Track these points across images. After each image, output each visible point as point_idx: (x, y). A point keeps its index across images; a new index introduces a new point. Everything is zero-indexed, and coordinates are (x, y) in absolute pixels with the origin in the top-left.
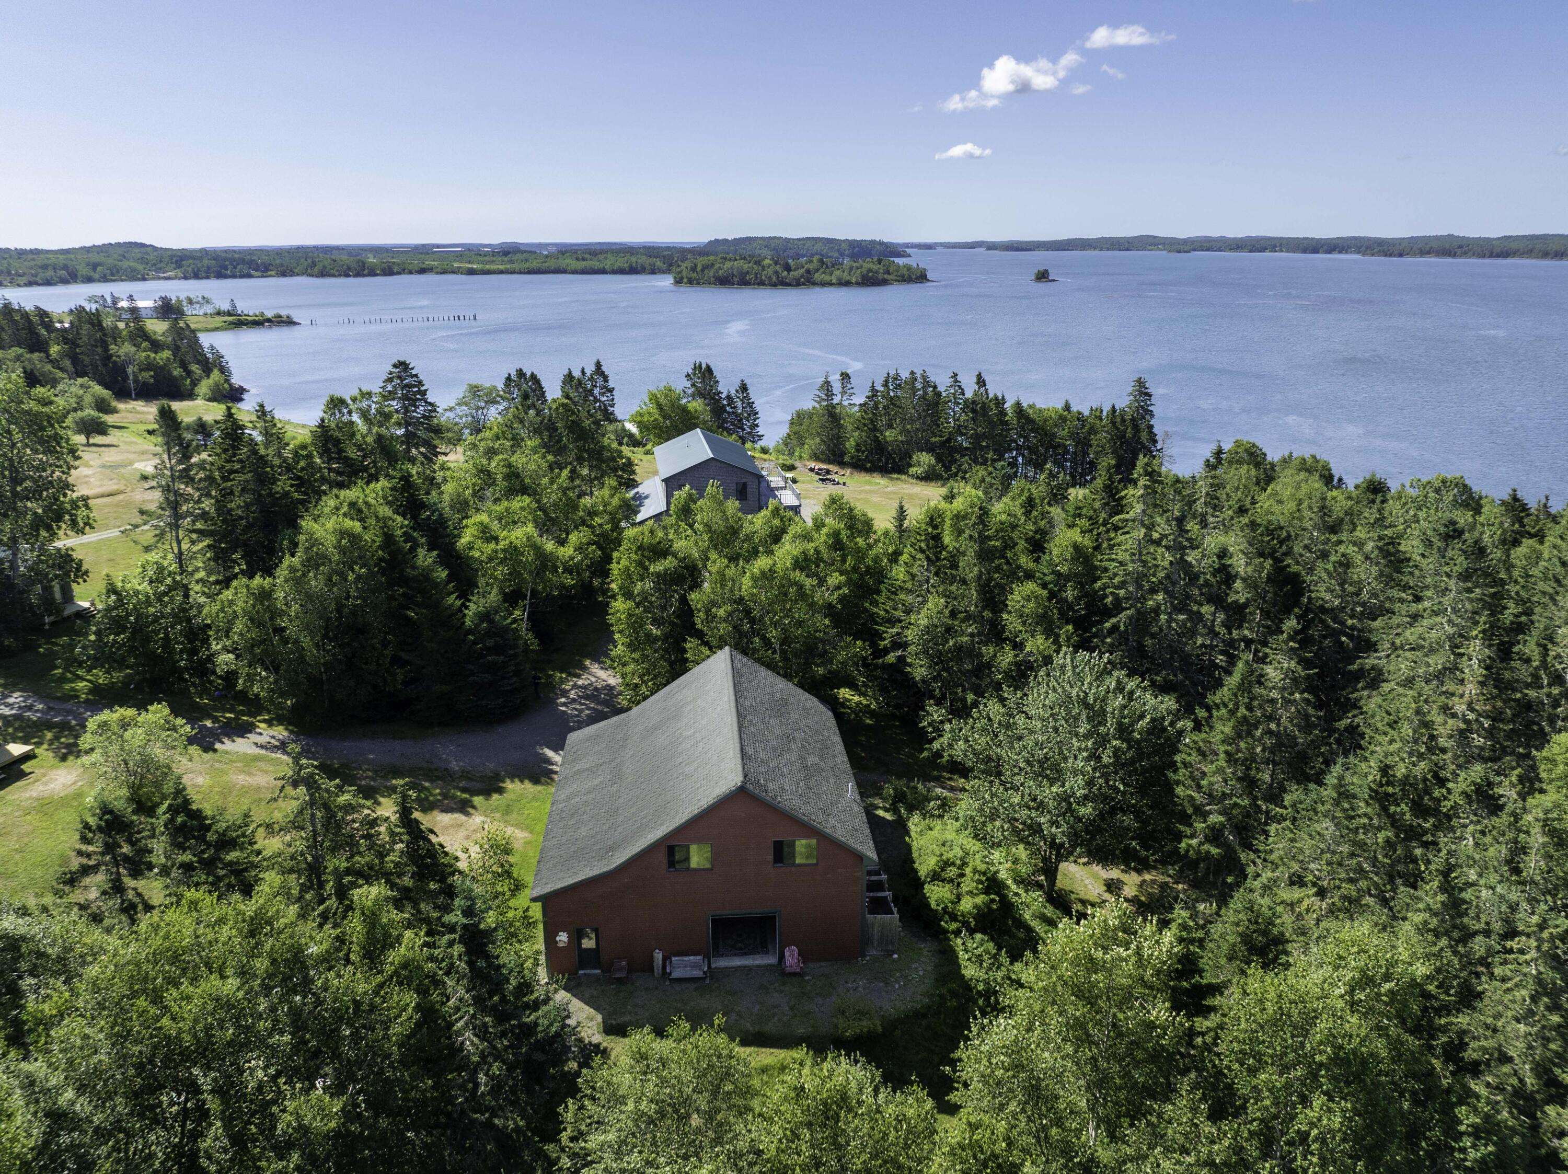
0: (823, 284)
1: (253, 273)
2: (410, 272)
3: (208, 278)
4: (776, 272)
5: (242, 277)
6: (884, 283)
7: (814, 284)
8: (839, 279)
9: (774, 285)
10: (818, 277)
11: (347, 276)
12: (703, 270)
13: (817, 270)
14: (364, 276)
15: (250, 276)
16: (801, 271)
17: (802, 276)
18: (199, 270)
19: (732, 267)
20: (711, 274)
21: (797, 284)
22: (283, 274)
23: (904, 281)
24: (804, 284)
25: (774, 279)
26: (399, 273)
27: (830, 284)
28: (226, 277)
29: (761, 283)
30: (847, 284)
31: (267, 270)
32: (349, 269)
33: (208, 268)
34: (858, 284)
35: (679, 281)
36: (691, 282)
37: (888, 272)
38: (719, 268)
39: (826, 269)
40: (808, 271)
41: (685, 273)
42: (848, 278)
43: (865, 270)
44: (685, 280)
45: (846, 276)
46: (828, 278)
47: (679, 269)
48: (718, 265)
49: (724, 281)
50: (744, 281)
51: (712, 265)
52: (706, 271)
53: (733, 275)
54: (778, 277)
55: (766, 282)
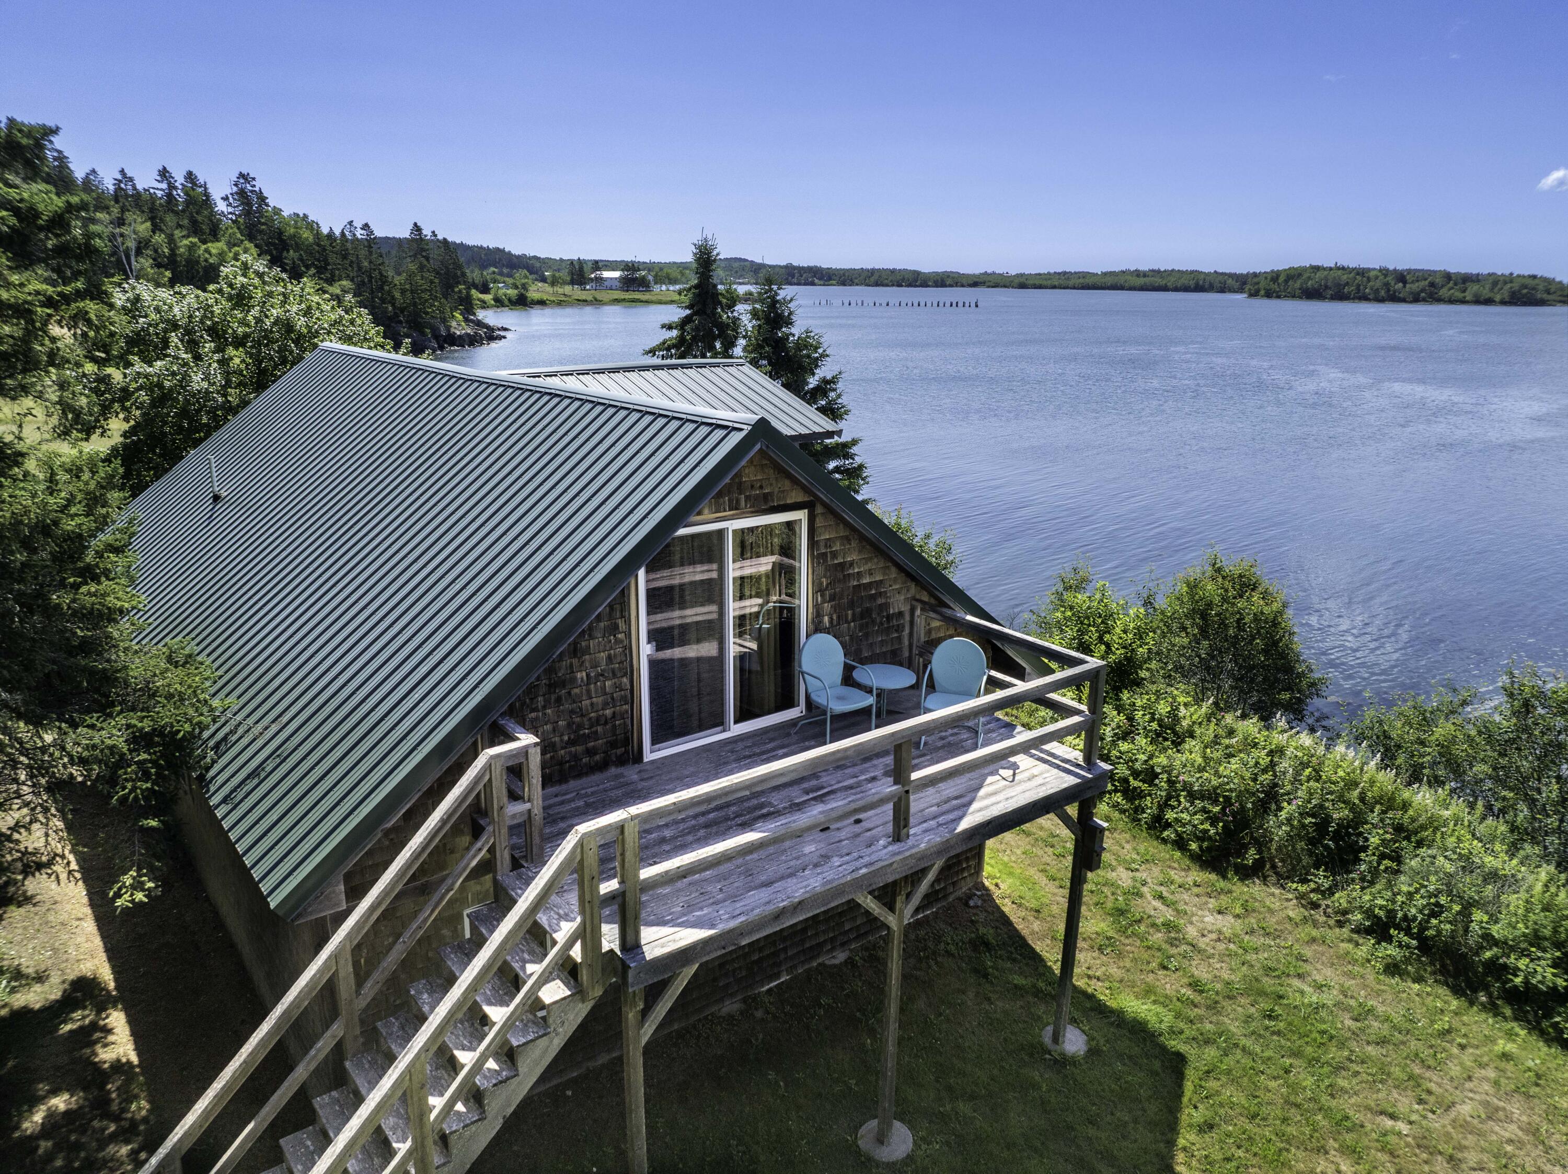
0: (1451, 301)
2: (963, 286)
4: (1387, 285)
5: (806, 284)
6: (1541, 303)
7: (1440, 300)
8: (1476, 295)
9: (1381, 300)
10: (1444, 293)
11: (900, 285)
12: (1286, 281)
13: (1443, 286)
14: (916, 286)
15: (813, 284)
16: (1423, 283)
17: (1423, 290)
19: (1326, 278)
20: (1298, 285)
21: (1416, 299)
22: (843, 284)
24: (1424, 300)
25: (1383, 293)
26: (951, 286)
27: (1463, 302)
29: (1364, 298)
30: (1488, 302)
31: (830, 279)
32: (903, 280)
34: (1503, 303)
35: (1254, 294)
36: (1269, 295)
37: (1548, 292)
38: (1309, 278)
39: (1456, 284)
40: (1432, 285)
41: (1261, 285)
42: (1491, 295)
43: (1516, 286)
44: (1262, 292)
45: (1486, 293)
46: (1459, 295)
47: (1256, 280)
48: (1306, 275)
49: (1312, 294)
50: (1340, 295)
51: (1300, 275)
52: (1290, 283)
53: (1326, 287)
54: (1389, 290)
55: (1371, 297)
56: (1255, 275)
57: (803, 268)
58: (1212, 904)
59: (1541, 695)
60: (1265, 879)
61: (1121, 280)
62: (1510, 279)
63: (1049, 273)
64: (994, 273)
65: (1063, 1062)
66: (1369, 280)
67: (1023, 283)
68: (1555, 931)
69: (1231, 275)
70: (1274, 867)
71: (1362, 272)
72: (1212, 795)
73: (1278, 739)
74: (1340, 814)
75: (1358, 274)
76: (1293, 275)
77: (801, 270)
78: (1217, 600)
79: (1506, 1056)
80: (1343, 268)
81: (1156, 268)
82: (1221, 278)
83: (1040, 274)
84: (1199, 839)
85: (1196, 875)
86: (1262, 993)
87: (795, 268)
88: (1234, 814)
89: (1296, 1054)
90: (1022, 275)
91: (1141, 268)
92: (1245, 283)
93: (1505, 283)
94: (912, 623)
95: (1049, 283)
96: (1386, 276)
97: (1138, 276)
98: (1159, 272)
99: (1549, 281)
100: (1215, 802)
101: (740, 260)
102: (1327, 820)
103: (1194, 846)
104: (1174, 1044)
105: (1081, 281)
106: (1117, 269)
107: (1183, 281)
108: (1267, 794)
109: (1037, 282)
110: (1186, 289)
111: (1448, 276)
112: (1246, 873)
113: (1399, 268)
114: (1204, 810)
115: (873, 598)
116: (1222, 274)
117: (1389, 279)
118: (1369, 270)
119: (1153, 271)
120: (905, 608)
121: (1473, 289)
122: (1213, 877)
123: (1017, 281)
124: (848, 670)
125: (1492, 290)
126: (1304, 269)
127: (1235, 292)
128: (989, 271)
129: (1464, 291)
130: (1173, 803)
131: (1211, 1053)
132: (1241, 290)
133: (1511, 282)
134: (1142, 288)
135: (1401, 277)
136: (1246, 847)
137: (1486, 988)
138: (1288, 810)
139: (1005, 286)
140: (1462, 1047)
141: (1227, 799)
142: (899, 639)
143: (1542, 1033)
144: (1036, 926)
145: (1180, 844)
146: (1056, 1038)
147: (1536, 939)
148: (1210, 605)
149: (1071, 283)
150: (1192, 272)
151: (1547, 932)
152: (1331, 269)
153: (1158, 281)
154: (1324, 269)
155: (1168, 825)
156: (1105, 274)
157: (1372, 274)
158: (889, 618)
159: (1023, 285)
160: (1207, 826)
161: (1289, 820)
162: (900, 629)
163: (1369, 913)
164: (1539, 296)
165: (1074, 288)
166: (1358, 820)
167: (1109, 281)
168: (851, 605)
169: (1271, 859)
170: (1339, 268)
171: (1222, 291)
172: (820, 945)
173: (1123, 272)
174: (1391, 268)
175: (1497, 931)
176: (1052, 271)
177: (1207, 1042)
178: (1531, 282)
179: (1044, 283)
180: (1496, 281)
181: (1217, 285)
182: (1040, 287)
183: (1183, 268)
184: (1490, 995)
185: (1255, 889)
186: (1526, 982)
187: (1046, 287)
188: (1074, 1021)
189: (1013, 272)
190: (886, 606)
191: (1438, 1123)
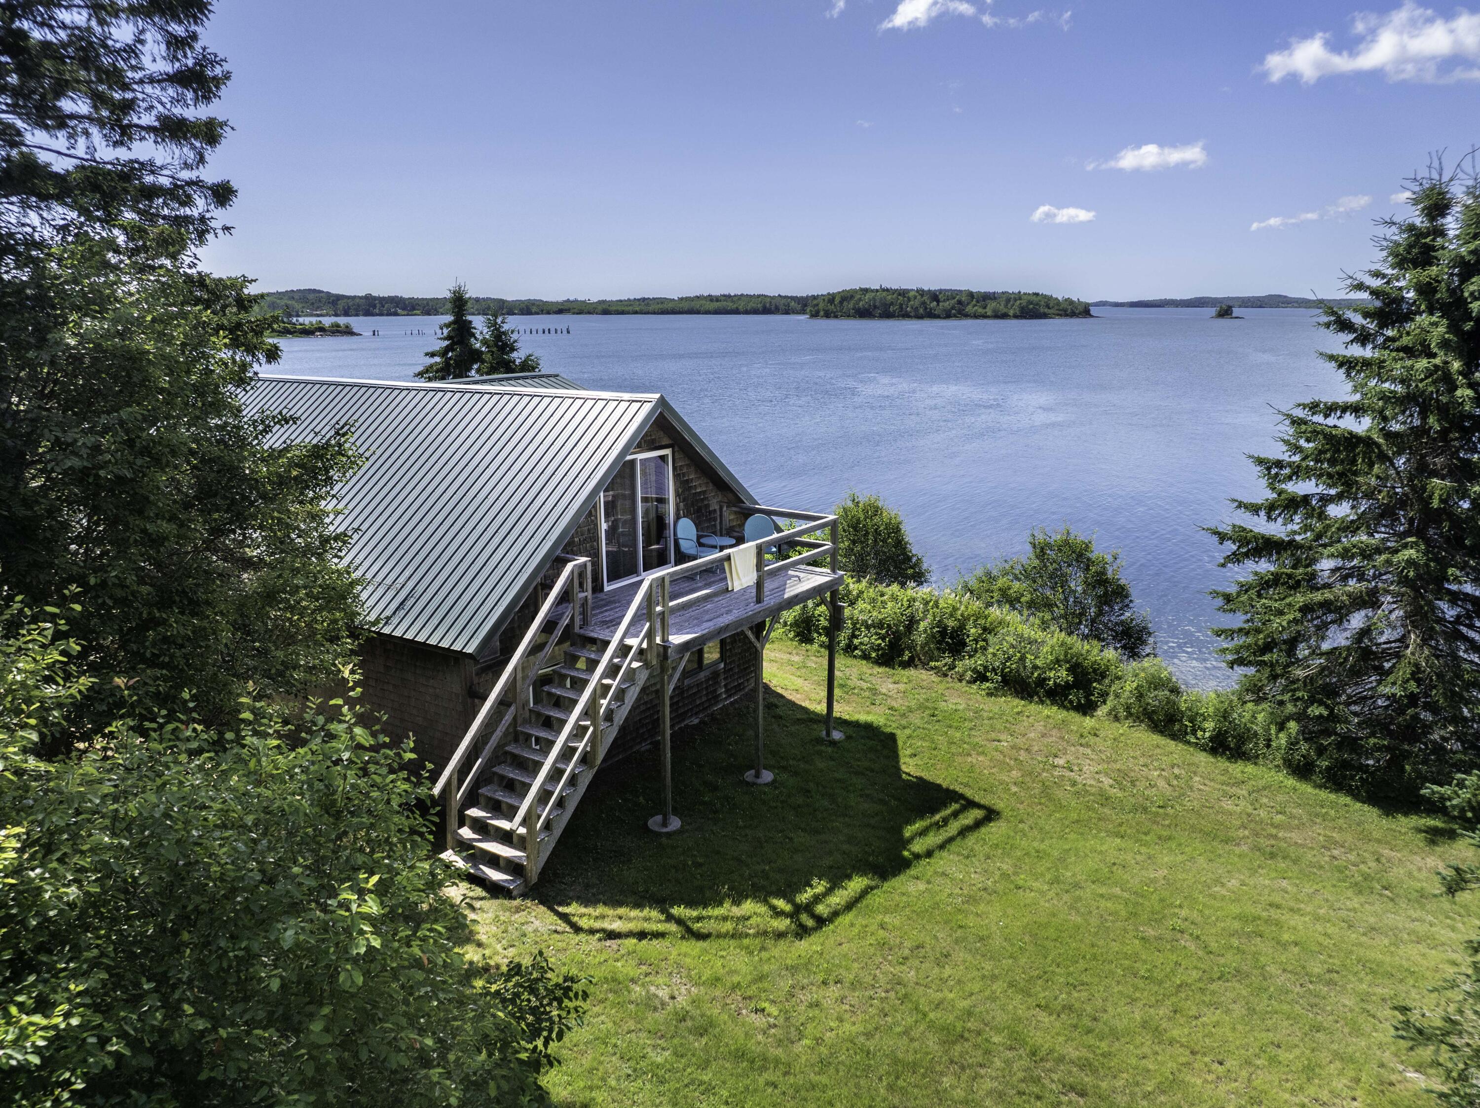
0: (976, 316)
1: (399, 311)
3: (357, 315)
4: (924, 303)
5: (389, 314)
6: (1044, 316)
7: (967, 316)
8: (994, 311)
9: (920, 317)
10: (969, 309)
12: (841, 303)
13: (968, 304)
15: (396, 314)
16: (953, 302)
17: (953, 308)
18: (349, 308)
19: (874, 299)
20: (851, 306)
21: (948, 316)
22: (428, 313)
23: (1066, 315)
24: (955, 316)
25: (921, 311)
27: (985, 317)
28: (373, 315)
29: (906, 316)
30: (1004, 316)
31: (413, 309)
32: (489, 308)
33: (359, 305)
34: (1016, 317)
35: (815, 315)
36: (828, 315)
37: (1048, 307)
38: (860, 300)
39: (978, 302)
40: (960, 302)
41: (821, 306)
42: (1005, 310)
43: (1024, 303)
44: (822, 313)
45: (1002, 309)
46: (981, 310)
47: (815, 302)
48: (858, 297)
49: (864, 313)
50: (887, 313)
51: (852, 297)
52: (845, 303)
53: (875, 307)
54: (926, 308)
55: (912, 314)
56: (814, 297)
57: (384, 298)
58: (890, 680)
59: (1049, 546)
60: (916, 666)
61: (696, 305)
62: (1019, 296)
63: (629, 300)
64: (576, 301)
65: (833, 743)
66: (909, 299)
67: (606, 309)
68: (1066, 656)
69: (793, 298)
70: (920, 659)
71: (903, 293)
72: (880, 625)
73: (910, 592)
74: (951, 623)
75: (900, 294)
76: (847, 296)
77: (383, 300)
78: (862, 517)
79: (1048, 717)
80: (887, 290)
81: (726, 293)
82: (783, 301)
83: (621, 301)
84: (875, 650)
85: (878, 670)
86: (927, 708)
87: (375, 298)
88: (893, 633)
89: (950, 727)
90: (604, 302)
91: (713, 294)
92: (806, 305)
93: (1015, 300)
94: (721, 516)
95: (630, 308)
96: (922, 296)
97: (711, 300)
98: (729, 296)
99: (1049, 298)
100: (882, 628)
101: (314, 291)
102: (945, 628)
103: (874, 655)
104: (888, 730)
105: (660, 306)
106: (692, 294)
107: (751, 305)
108: (910, 621)
109: (620, 308)
110: (755, 312)
111: (971, 295)
112: (906, 665)
113: (933, 288)
114: (876, 634)
115: (702, 500)
116: (786, 297)
117: (925, 298)
118: (908, 291)
119: (724, 296)
120: (717, 507)
121: (991, 306)
122: (887, 669)
123: (600, 308)
124: (699, 537)
125: (1006, 306)
126: (855, 291)
127: (798, 313)
128: (572, 299)
129: (985, 308)
130: (857, 633)
131: (908, 732)
132: (803, 312)
133: (1020, 299)
134: (717, 312)
135: (935, 296)
136: (903, 650)
137: (1037, 694)
138: (922, 625)
139: (589, 313)
140: (1028, 717)
141: (889, 625)
142: (715, 525)
143: (1065, 707)
144: (799, 696)
145: (865, 657)
146: (828, 734)
147: (1057, 661)
148: (858, 521)
149: (651, 308)
150: (759, 296)
151: (1062, 657)
152: (877, 291)
153: (730, 305)
154: (872, 291)
155: (856, 648)
156: (681, 299)
157: (911, 294)
158: (710, 512)
159: (606, 312)
160: (880, 641)
161: (925, 631)
162: (715, 519)
163: (974, 670)
164: (1042, 310)
165: (654, 313)
166: (962, 627)
167: (685, 306)
168: (693, 505)
169: (918, 656)
170: (884, 290)
171: (787, 312)
172: (686, 713)
173: (698, 297)
174: (926, 289)
175: (1038, 663)
176: (632, 298)
177: (904, 728)
178: (1034, 298)
179: (626, 309)
180: (1009, 298)
181: (782, 307)
182: (622, 313)
183: (751, 293)
184: (1039, 697)
185: (912, 672)
186: (1055, 683)
187: (628, 313)
188: (834, 728)
189: (594, 299)
190: (708, 506)
191: (1020, 741)
